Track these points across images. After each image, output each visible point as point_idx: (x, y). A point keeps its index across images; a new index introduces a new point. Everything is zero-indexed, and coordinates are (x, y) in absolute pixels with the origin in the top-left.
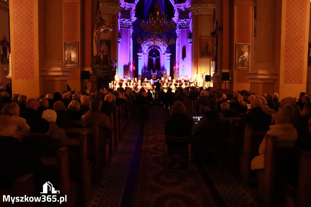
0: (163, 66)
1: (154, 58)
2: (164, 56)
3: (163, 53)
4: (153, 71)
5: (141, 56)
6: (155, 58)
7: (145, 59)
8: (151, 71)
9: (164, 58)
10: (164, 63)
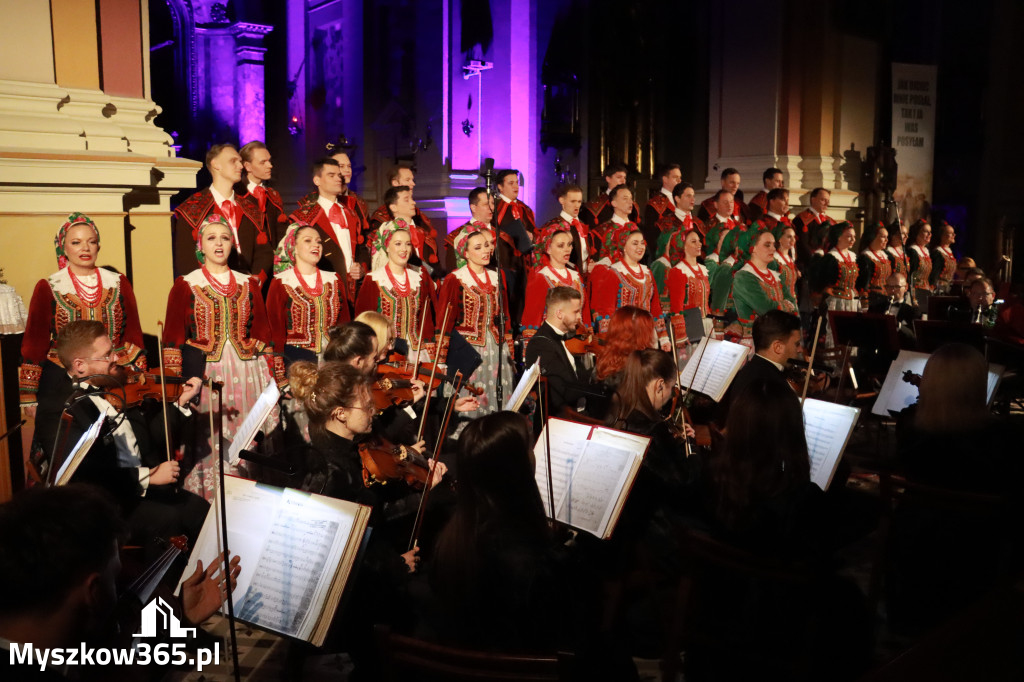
0: (202, 105)
2: (208, 42)
3: (204, 15)
9: (208, 56)
10: (210, 92)
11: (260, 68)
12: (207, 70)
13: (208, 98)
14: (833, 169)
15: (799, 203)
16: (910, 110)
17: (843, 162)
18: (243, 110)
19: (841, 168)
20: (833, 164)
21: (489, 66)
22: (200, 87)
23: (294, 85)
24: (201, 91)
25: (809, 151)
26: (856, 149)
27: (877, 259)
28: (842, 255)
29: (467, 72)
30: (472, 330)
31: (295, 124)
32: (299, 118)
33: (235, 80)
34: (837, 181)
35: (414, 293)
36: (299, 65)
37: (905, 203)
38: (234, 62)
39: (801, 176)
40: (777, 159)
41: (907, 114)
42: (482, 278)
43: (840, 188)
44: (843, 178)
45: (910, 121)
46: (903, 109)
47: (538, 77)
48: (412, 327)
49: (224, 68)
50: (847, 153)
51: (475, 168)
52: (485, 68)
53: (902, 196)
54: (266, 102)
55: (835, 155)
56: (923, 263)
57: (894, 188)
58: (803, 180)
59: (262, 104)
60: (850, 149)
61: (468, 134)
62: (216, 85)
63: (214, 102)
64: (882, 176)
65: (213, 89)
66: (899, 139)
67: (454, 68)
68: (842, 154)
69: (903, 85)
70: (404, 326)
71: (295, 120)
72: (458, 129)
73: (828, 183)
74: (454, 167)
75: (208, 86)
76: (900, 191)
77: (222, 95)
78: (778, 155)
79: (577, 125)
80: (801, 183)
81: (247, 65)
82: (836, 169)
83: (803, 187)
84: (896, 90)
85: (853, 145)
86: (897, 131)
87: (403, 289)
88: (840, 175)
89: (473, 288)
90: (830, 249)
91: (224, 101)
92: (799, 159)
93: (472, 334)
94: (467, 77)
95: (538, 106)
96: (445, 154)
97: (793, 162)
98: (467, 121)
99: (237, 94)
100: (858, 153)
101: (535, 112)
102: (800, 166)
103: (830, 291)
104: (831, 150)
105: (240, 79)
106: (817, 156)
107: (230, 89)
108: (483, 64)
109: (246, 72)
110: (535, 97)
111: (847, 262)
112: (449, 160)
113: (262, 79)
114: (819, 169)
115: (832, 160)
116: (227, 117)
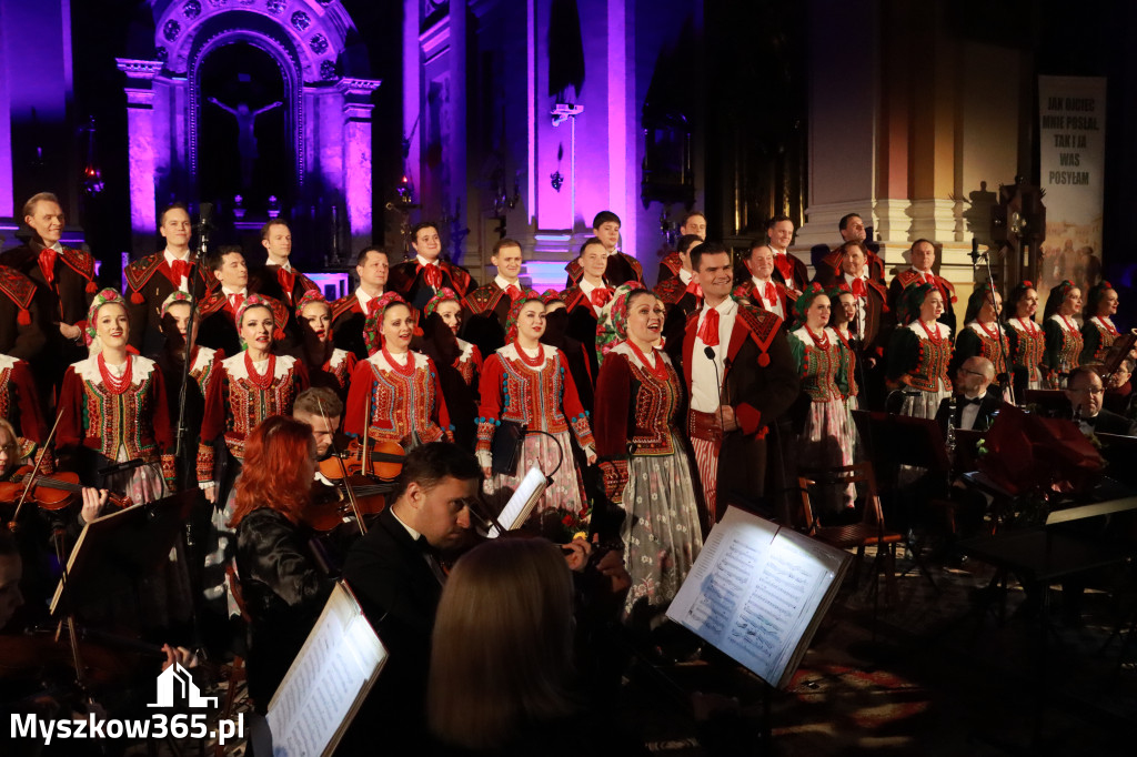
0: (310, 168)
1: (243, 109)
2: (317, 101)
3: (314, 74)
4: (243, 205)
5: (145, 84)
6: (253, 107)
7: (180, 118)
8: (235, 206)
9: (317, 116)
10: (319, 154)
11: (368, 125)
12: (316, 130)
13: (317, 161)
14: (954, 216)
15: (903, 261)
16: (1068, 137)
17: (966, 206)
18: (349, 171)
19: (966, 215)
20: (954, 209)
21: (579, 110)
22: (308, 149)
23: (408, 143)
24: (310, 152)
25: (919, 192)
26: (989, 189)
27: (985, 334)
28: (926, 329)
29: (557, 117)
30: (240, 437)
31: (404, 185)
32: (410, 178)
33: (343, 140)
34: (957, 231)
35: (137, 388)
36: (413, 122)
37: (1062, 259)
38: (343, 121)
39: (908, 226)
40: (874, 204)
41: (1062, 141)
42: (261, 367)
43: (961, 240)
44: (965, 227)
45: (1066, 150)
46: (1056, 136)
47: (637, 121)
48: (132, 435)
49: (333, 129)
50: (973, 195)
51: (568, 227)
52: (574, 112)
53: (1058, 251)
54: (373, 162)
55: (957, 197)
56: (1068, 339)
57: (1042, 239)
58: (909, 231)
59: (368, 165)
60: (979, 189)
61: (558, 188)
62: (325, 146)
63: (322, 164)
64: (1024, 223)
65: (322, 151)
66: (1052, 175)
67: (540, 114)
68: (966, 194)
69: (1055, 104)
70: (116, 434)
71: (405, 180)
72: (546, 183)
73: (944, 232)
74: (540, 227)
75: (318, 147)
76: (1051, 244)
77: (331, 157)
78: (878, 198)
79: (690, 175)
80: (908, 235)
81: (352, 123)
82: (958, 218)
83: (909, 239)
84: (1044, 111)
85: (983, 184)
86: (1049, 164)
87: (117, 382)
88: (961, 223)
89: (242, 381)
90: (911, 322)
91: (332, 163)
92: (907, 204)
93: (239, 444)
94: (556, 124)
95: (637, 155)
96: (531, 212)
97: (898, 208)
98: (558, 174)
99: (344, 155)
100: (994, 194)
101: (634, 161)
102: (909, 212)
103: (907, 379)
104: (951, 191)
105: (347, 139)
106: (930, 198)
107: (338, 149)
108: (571, 107)
109: (351, 131)
110: (634, 143)
111: (935, 340)
112: (536, 219)
113: (370, 138)
114: (933, 216)
115: (952, 204)
116: (336, 179)
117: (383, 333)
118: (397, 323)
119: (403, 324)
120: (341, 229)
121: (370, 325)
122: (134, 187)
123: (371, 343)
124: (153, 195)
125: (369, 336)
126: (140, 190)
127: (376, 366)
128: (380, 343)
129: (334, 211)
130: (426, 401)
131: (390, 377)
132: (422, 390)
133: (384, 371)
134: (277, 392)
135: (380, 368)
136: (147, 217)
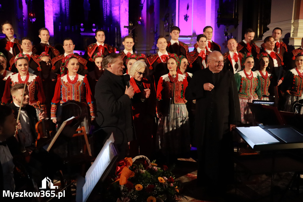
8: (81, 27)
18: (121, 15)
24: (108, 8)
28: (298, 72)
31: (140, 20)
32: (142, 18)
40: (293, 22)
51: (190, 35)
54: (129, 12)
59: (127, 13)
61: (187, 20)
62: (114, 6)
63: (112, 13)
65: (112, 8)
72: (182, 18)
77: (115, 10)
78: (294, 19)
79: (237, 15)
91: (116, 12)
95: (216, 7)
97: (301, 23)
98: (187, 15)
99: (120, 9)
101: (214, 10)
105: (120, 4)
107: (118, 7)
110: (215, 3)
113: (128, 3)
116: (117, 18)
117: (67, 67)
118: (73, 64)
119: (75, 65)
120: (118, 36)
121: (63, 65)
122: (46, 20)
123: (62, 71)
124: (53, 23)
125: (62, 69)
126: (48, 21)
127: (62, 80)
128: (66, 72)
129: (116, 29)
130: (79, 93)
131: (66, 85)
132: (77, 89)
133: (64, 82)
134: (28, 87)
135: (64, 81)
136: (51, 30)
